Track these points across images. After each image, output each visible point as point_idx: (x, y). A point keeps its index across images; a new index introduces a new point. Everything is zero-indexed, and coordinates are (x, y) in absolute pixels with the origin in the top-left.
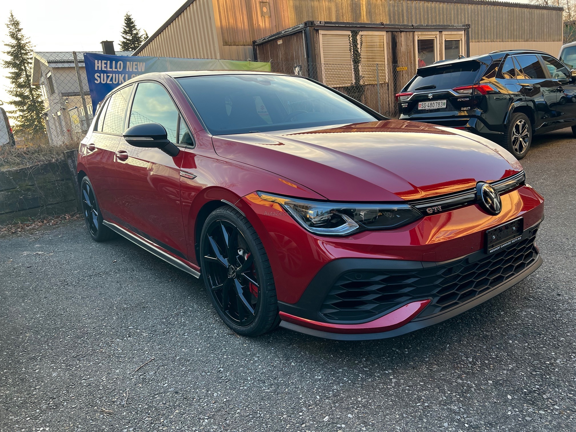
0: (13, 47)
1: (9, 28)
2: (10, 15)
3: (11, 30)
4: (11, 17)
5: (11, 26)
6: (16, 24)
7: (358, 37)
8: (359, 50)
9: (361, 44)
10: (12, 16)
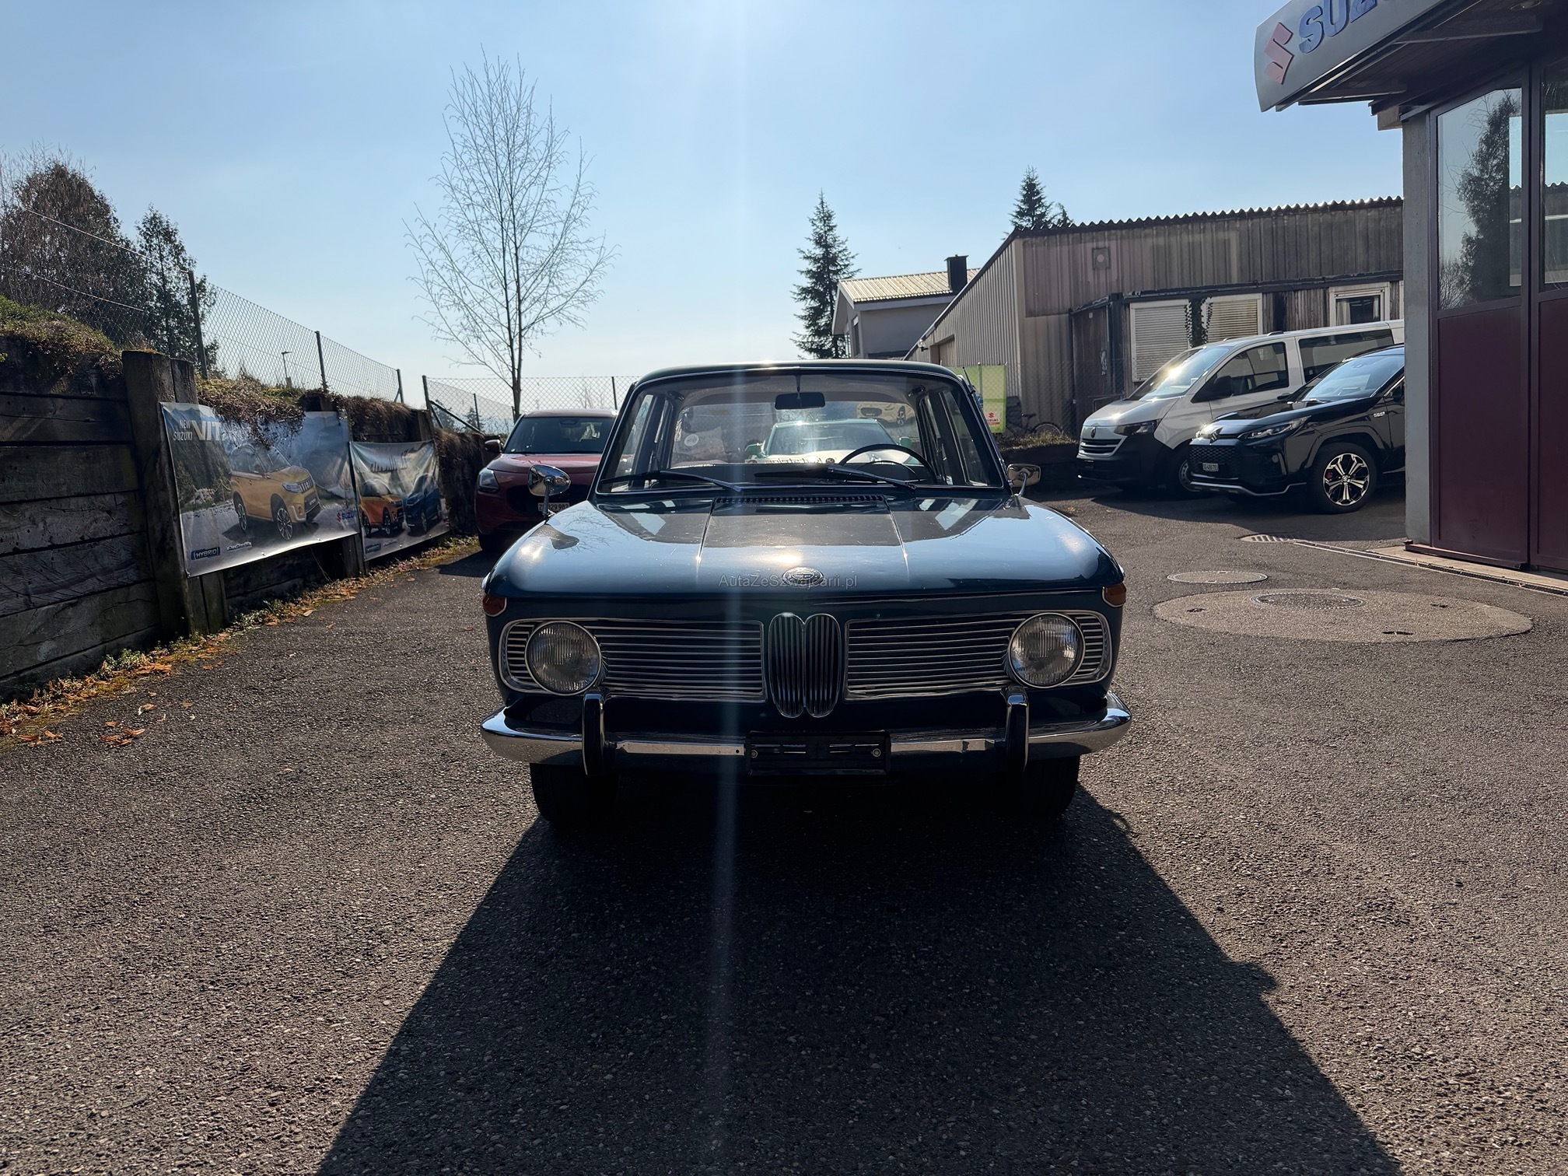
0: (816, 260)
1: (815, 227)
2: (820, 201)
3: (818, 230)
4: (820, 207)
5: (817, 223)
6: (826, 218)
7: (1204, 308)
8: (1204, 326)
9: (1209, 317)
10: (822, 203)
